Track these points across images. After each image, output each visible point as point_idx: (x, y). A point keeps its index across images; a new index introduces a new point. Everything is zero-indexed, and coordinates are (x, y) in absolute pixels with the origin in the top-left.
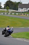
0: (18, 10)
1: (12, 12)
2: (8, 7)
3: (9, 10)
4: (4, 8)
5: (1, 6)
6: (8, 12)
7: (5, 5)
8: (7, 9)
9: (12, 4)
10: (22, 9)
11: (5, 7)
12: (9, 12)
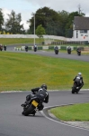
0: (71, 36)
1: (53, 43)
2: (43, 29)
3: (45, 37)
4: (31, 31)
5: (21, 24)
6: (43, 43)
7: (32, 21)
8: (39, 34)
9: (54, 20)
10: (84, 34)
11: (31, 27)
12: (46, 43)
